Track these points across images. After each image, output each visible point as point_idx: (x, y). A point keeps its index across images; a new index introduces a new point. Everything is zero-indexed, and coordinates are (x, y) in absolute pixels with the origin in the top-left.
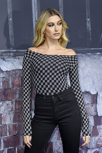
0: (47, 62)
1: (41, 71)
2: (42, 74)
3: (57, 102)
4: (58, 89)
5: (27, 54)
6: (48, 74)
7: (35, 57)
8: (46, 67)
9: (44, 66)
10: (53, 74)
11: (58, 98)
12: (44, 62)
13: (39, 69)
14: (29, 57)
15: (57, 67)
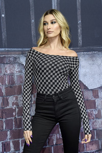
0: (49, 62)
1: (43, 71)
2: (43, 74)
3: (57, 101)
4: (58, 88)
5: (30, 53)
6: (49, 74)
7: (37, 56)
8: (48, 67)
9: (45, 66)
10: (54, 74)
11: (59, 97)
12: (46, 62)
13: (40, 69)
14: (32, 56)
15: (58, 68)
